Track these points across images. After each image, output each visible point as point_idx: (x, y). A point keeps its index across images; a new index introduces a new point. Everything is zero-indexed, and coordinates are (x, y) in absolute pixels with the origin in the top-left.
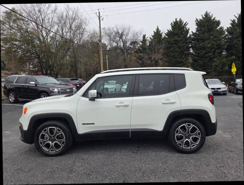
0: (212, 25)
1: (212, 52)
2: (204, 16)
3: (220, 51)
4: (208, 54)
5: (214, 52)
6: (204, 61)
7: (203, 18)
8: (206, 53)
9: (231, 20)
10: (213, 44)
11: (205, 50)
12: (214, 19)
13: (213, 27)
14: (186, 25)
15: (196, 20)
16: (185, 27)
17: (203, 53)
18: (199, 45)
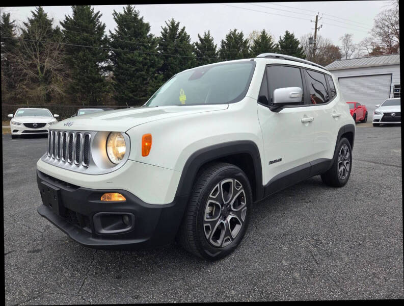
0: (141, 28)
1: (145, 71)
2: (126, 11)
3: (154, 69)
4: (140, 72)
5: (148, 70)
6: (135, 83)
7: (125, 12)
8: (137, 70)
9: (162, 27)
10: (145, 59)
11: (136, 66)
12: (141, 19)
13: (142, 32)
14: (99, 17)
15: (113, 12)
16: (98, 20)
17: (134, 69)
18: (125, 56)
